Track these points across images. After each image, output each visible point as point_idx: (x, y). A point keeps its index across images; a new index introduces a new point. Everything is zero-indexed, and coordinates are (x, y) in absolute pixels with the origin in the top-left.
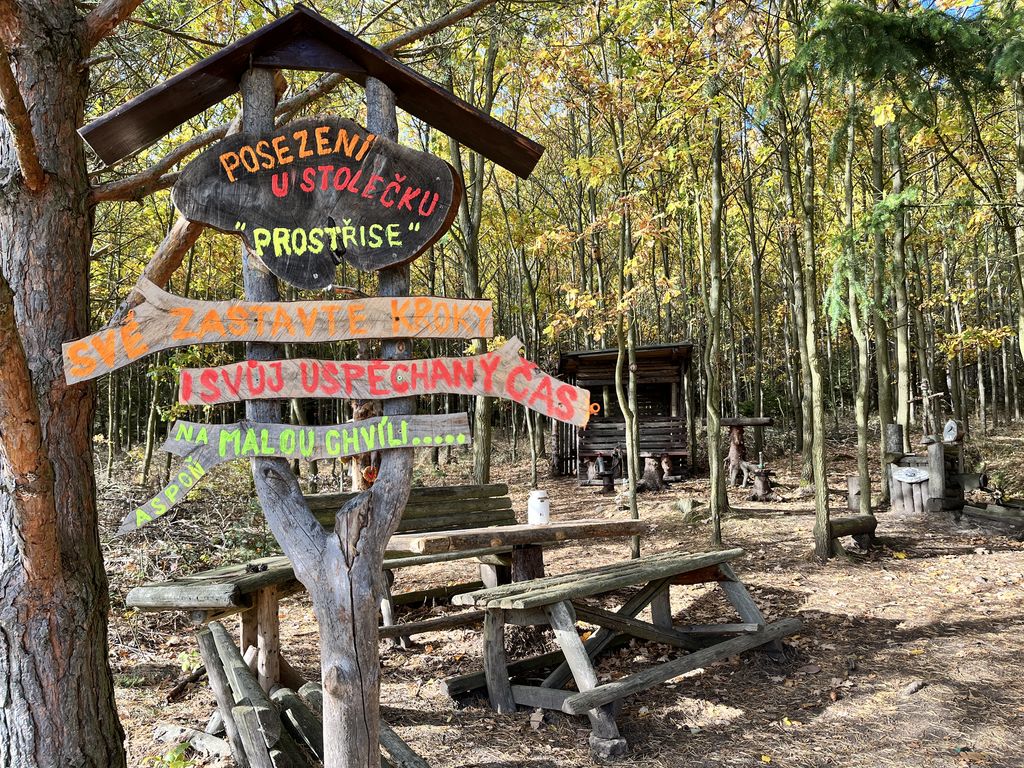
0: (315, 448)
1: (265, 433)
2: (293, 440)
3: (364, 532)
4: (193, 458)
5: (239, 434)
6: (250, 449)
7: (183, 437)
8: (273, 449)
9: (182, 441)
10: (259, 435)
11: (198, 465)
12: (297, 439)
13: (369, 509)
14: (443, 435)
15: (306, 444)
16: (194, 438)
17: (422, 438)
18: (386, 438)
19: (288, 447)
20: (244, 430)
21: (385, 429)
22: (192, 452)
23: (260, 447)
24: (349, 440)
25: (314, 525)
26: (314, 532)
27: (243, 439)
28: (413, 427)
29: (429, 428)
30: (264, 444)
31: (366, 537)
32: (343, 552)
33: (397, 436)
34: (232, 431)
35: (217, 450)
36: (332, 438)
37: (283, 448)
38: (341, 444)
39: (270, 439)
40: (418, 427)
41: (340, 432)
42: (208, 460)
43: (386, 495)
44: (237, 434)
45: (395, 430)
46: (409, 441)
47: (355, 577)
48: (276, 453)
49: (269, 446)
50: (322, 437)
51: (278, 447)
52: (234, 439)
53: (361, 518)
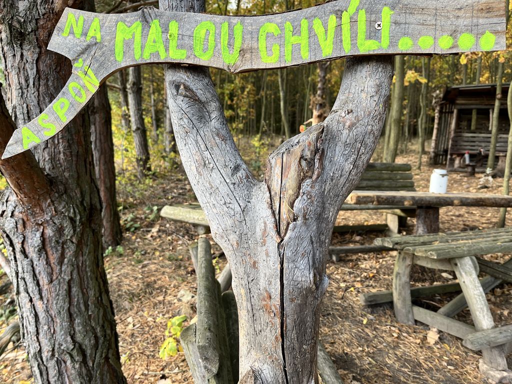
0: (242, 52)
1: (174, 27)
2: (211, 38)
3: (306, 185)
4: (84, 61)
5: (140, 28)
6: (154, 51)
7: (72, 32)
8: (184, 52)
9: (71, 37)
10: (165, 29)
11: (90, 72)
12: (218, 35)
13: (316, 151)
14: (454, 34)
15: (230, 45)
16: (85, 34)
17: (415, 37)
18: (354, 37)
19: (205, 50)
20: (146, 21)
21: (353, 21)
22: (83, 53)
23: (167, 49)
24: (294, 40)
25: (237, 168)
26: (235, 179)
27: (145, 35)
28: (401, 19)
29: (430, 20)
30: (173, 44)
31: (309, 193)
32: (273, 213)
33: (373, 33)
34: (132, 23)
35: (113, 52)
36: (269, 36)
37: (198, 51)
38: (282, 46)
39: (181, 37)
40: (411, 19)
41: (281, 27)
42: (101, 65)
43: (345, 132)
44: (137, 26)
45: (370, 23)
46: (393, 42)
47: (288, 253)
48: (188, 57)
49: (180, 47)
50: (254, 34)
51: (191, 48)
52: (133, 35)
53: (304, 163)
